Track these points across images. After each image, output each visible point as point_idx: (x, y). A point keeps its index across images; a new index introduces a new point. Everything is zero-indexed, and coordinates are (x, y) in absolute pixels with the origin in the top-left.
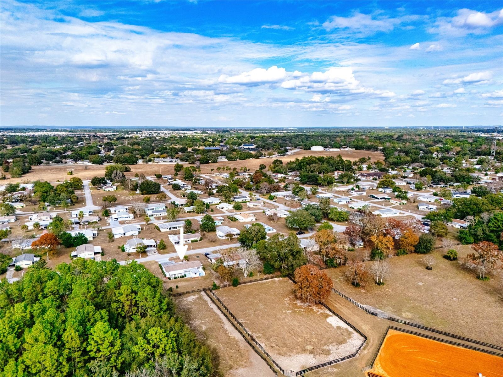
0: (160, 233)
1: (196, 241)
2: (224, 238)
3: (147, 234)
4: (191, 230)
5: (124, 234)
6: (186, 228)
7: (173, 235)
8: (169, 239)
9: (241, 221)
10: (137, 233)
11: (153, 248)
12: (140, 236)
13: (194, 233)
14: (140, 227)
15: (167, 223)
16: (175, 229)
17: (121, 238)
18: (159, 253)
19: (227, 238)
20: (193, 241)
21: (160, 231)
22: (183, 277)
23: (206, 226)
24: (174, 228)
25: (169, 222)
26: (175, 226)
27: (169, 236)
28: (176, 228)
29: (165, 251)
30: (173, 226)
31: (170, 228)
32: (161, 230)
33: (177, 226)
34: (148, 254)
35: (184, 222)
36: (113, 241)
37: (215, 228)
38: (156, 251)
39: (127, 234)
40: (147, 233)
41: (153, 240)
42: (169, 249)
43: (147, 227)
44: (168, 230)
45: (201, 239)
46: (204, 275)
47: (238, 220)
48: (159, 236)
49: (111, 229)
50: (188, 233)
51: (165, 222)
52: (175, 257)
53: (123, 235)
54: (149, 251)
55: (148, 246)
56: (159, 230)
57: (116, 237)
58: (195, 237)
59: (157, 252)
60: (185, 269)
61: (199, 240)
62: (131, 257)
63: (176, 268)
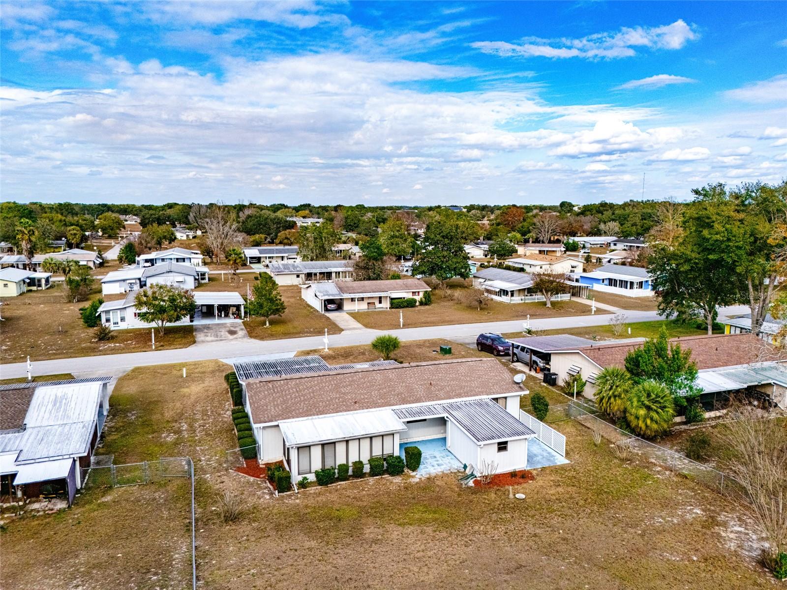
1: (410, 304)
2: (518, 300)
5: (143, 282)
6: (364, 268)
8: (302, 300)
10: (190, 284)
11: (229, 321)
13: (396, 278)
14: (205, 270)
15: (297, 263)
18: (253, 335)
19: (529, 300)
20: (397, 304)
26: (325, 271)
28: (329, 274)
29: (280, 327)
31: (309, 276)
32: (276, 278)
33: (333, 270)
34: (200, 336)
38: (240, 328)
40: (225, 286)
41: (234, 294)
42: (298, 324)
44: (301, 281)
45: (428, 300)
47: (522, 270)
52: (327, 351)
54: (207, 327)
58: (406, 287)
59: (242, 333)
60: (404, 401)
61: (421, 303)
62: (109, 346)
63: (334, 395)
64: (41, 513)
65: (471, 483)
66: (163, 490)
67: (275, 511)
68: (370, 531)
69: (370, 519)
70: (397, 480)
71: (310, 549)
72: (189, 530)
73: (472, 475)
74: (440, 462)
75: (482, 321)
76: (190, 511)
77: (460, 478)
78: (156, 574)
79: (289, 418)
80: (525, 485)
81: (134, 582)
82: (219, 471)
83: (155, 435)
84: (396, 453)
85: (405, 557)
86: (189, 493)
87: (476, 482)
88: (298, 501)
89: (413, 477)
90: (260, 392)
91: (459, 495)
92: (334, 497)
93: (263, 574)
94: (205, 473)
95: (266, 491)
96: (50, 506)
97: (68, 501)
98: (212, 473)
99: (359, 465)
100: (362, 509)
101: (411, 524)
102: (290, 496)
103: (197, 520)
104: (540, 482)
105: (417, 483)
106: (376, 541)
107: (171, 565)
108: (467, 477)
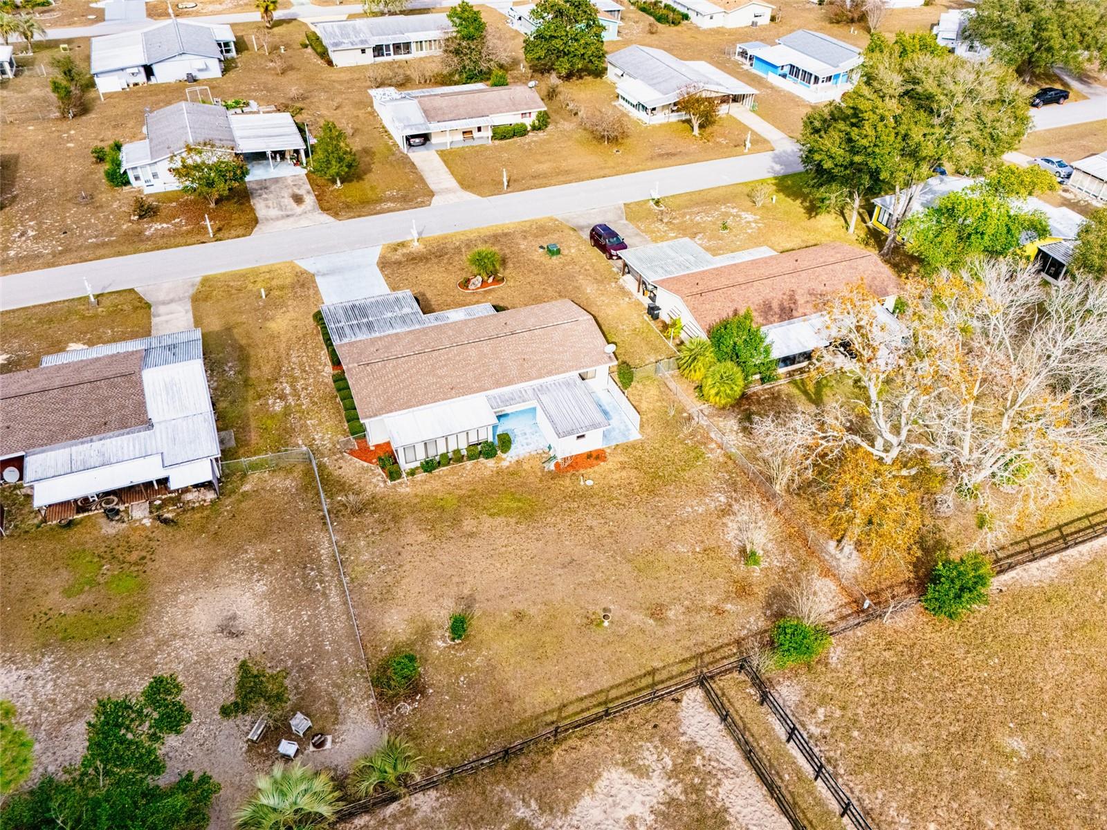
0: (329, 74)
1: (520, 131)
2: (661, 118)
3: (264, 78)
4: (484, 66)
5: (149, 71)
6: (457, 52)
7: (391, 91)
8: (373, 114)
9: (704, 23)
10: (215, 71)
11: (289, 172)
12: (230, 87)
13: (501, 83)
14: (229, 36)
15: (359, 23)
16: (402, 57)
17: (131, 93)
18: (325, 205)
19: (674, 117)
20: (501, 134)
21: (330, 63)
22: (487, 450)
23: (558, 43)
24: (397, 47)
25: (375, 14)
26: (401, 39)
27: (375, 93)
28: (407, 46)
29: (355, 189)
30: (388, 40)
31: (378, 50)
32: (333, 56)
33: (411, 37)
34: (261, 207)
35: (442, 19)
36: (84, 109)
37: (601, 57)
38: (305, 189)
39: (166, 74)
40: (264, 69)
41: (286, 118)
42: (376, 179)
43: (267, 40)
44: (369, 58)
45: (543, 122)
46: (635, 436)
47: (686, 17)
48: (325, 89)
49: (88, 39)
50: (471, 79)
51: (352, 17)
52: (416, 247)
53: (142, 78)
54: (264, 186)
55: (260, 156)
56: (324, 55)
57: (106, 85)
58: (512, 106)
59: (310, 200)
60: (498, 384)
61: (534, 128)
62: (156, 229)
63: (432, 380)
64: (197, 504)
65: (552, 466)
66: (291, 477)
67: (390, 501)
68: (468, 525)
69: (468, 509)
70: (491, 463)
71: (422, 544)
72: (325, 524)
73: (555, 457)
74: (529, 441)
75: (607, 171)
76: (320, 502)
77: (544, 460)
78: (312, 569)
79: (391, 411)
80: (596, 468)
81: (299, 577)
82: (334, 454)
83: (262, 401)
84: (491, 439)
85: (492, 552)
86: (314, 479)
87: (557, 465)
88: (408, 489)
89: (504, 460)
90: (360, 379)
91: (541, 481)
92: (436, 484)
93: (390, 571)
94: (323, 455)
95: (379, 478)
96: (202, 497)
97: (215, 490)
98: (329, 457)
99: (457, 451)
100: (460, 498)
101: (499, 515)
102: (401, 484)
103: (329, 512)
104: (611, 463)
105: (508, 467)
106: (472, 535)
107: (321, 561)
108: (550, 459)
